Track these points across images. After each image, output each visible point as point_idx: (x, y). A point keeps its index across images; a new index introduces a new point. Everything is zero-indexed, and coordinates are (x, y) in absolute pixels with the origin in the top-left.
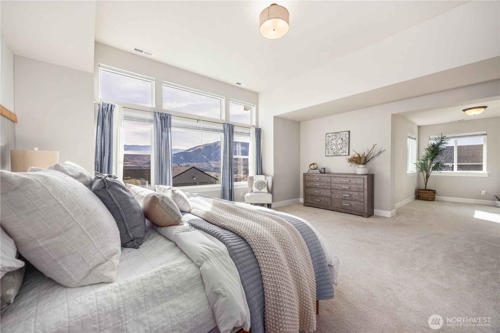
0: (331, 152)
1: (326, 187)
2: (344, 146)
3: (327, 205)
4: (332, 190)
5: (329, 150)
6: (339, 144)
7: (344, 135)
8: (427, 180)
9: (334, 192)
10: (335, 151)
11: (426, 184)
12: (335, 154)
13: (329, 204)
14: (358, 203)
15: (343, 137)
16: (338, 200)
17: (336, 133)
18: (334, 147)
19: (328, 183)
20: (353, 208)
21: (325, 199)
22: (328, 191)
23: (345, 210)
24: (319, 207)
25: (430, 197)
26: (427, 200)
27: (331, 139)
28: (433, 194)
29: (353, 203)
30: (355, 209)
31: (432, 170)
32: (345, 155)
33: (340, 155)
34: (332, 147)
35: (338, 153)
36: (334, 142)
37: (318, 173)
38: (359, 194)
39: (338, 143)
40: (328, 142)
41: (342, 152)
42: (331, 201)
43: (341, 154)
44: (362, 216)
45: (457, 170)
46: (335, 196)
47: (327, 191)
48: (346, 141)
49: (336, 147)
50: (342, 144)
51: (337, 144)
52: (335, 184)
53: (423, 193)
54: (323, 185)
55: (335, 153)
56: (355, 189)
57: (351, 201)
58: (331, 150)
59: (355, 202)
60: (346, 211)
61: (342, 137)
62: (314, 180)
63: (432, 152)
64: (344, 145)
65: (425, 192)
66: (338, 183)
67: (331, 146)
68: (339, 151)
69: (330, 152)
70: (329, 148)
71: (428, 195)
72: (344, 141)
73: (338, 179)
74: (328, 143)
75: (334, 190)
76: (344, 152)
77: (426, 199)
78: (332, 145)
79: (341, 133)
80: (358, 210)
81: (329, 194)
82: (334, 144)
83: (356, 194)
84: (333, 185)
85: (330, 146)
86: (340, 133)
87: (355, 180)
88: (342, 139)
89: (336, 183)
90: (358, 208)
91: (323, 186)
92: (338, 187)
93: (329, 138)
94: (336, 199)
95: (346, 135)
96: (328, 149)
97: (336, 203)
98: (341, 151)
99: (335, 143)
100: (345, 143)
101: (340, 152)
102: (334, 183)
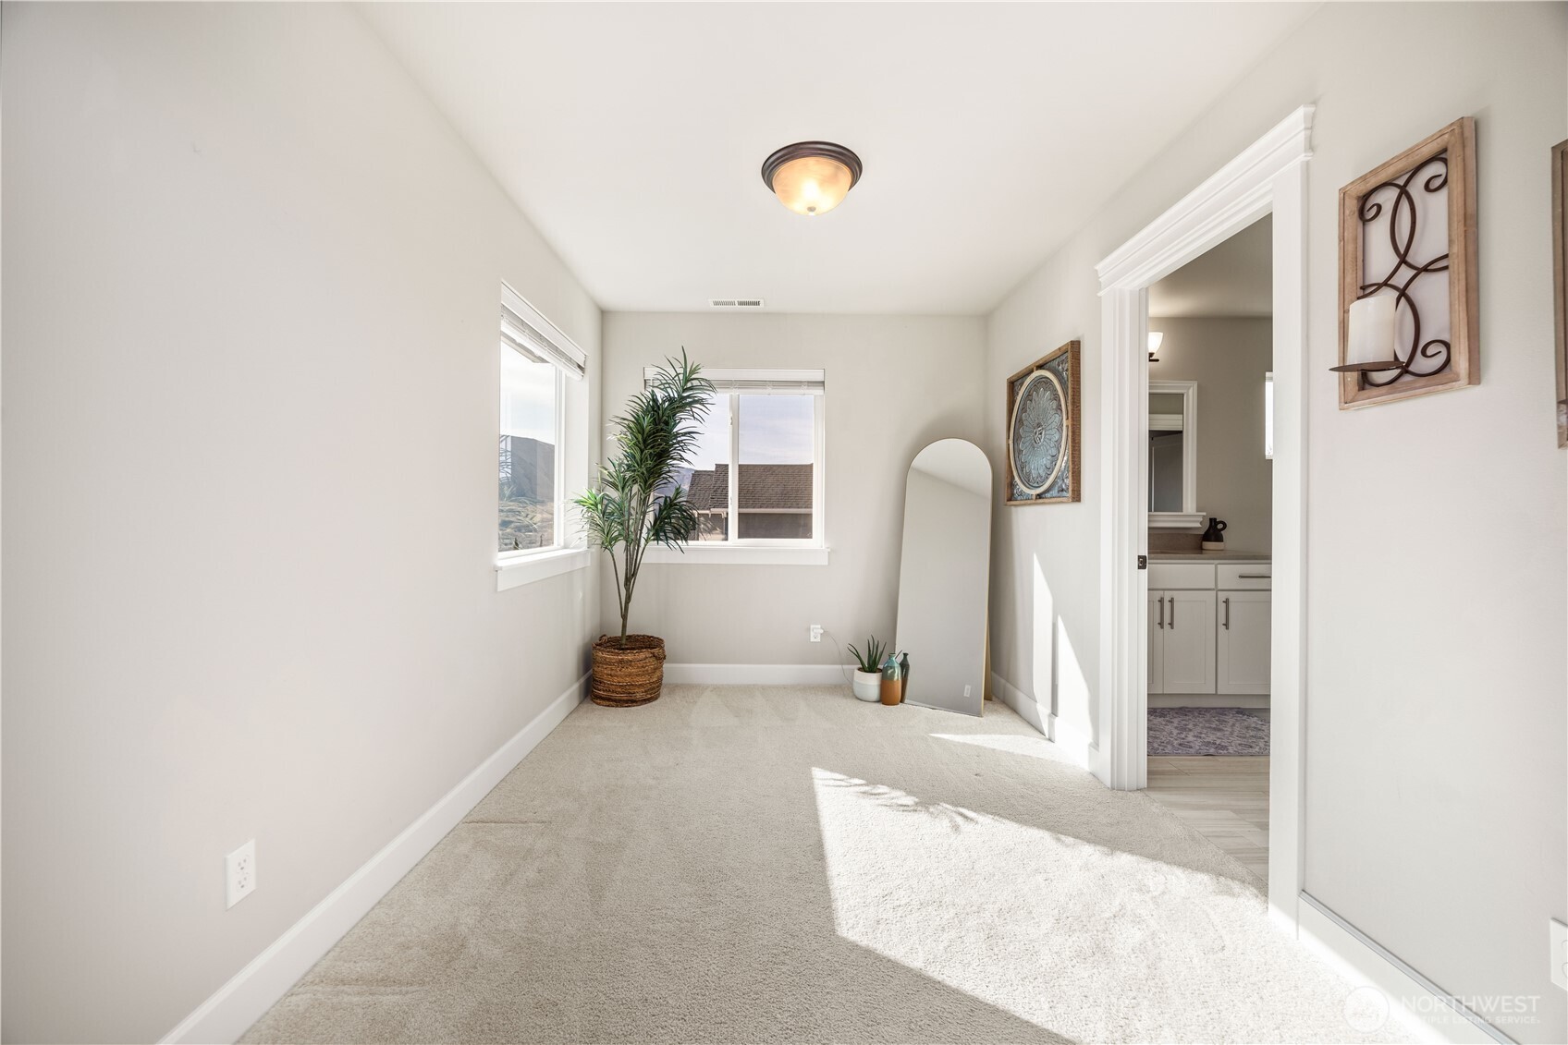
8: (627, 590)
11: (624, 617)
25: (640, 680)
26: (627, 701)
28: (652, 663)
31: (647, 541)
45: (739, 537)
53: (610, 663)
63: (645, 441)
65: (621, 661)
71: (630, 675)
77: (624, 697)
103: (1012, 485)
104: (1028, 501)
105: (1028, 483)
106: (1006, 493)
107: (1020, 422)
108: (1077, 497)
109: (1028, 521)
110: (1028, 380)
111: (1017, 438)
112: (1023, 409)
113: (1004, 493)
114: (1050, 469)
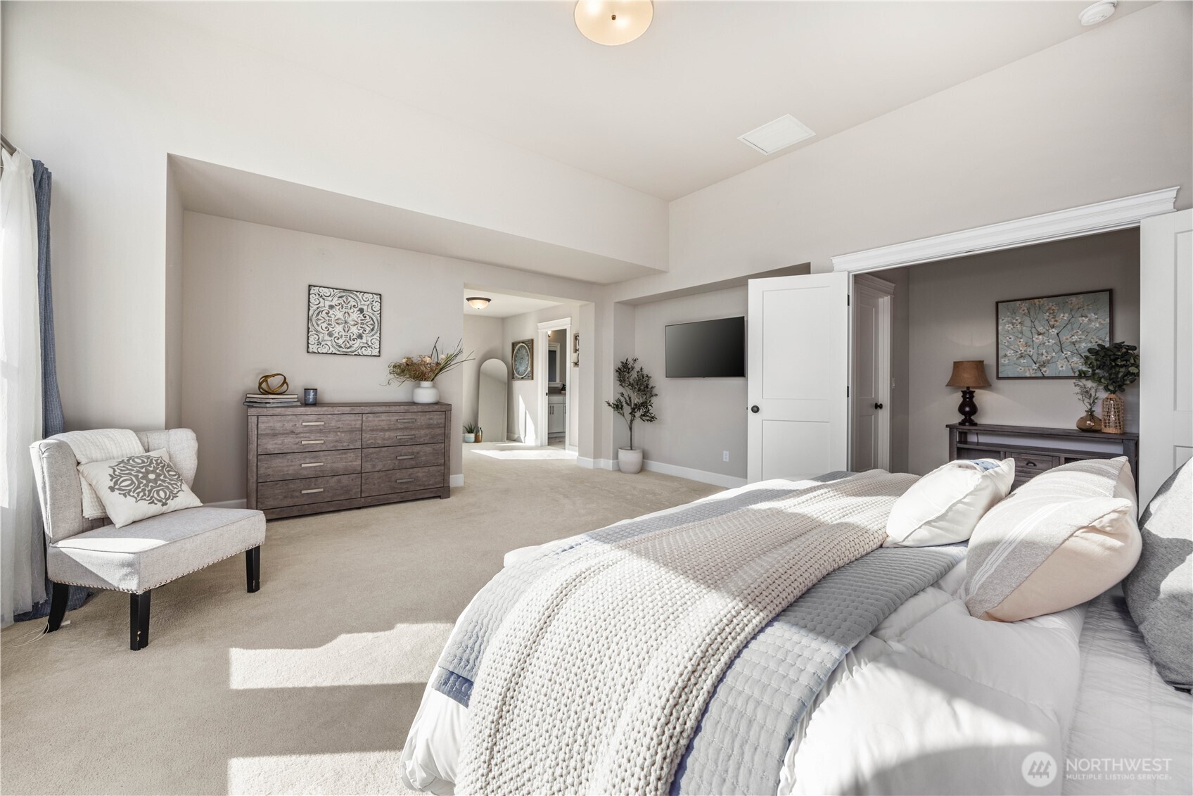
0: (329, 343)
1: (345, 444)
2: (367, 332)
3: (347, 497)
4: (365, 451)
5: (321, 336)
6: (353, 323)
7: (369, 302)
9: (371, 453)
10: (340, 341)
12: (341, 349)
13: (354, 491)
14: (432, 469)
15: (365, 308)
16: (383, 474)
17: (345, 290)
18: (339, 328)
19: (351, 431)
20: (420, 485)
21: (339, 481)
22: (351, 455)
23: (400, 494)
24: (319, 511)
27: (328, 303)
29: (420, 473)
30: (425, 486)
32: (370, 356)
33: (356, 353)
34: (331, 329)
35: (351, 347)
36: (340, 315)
37: (295, 404)
38: (434, 449)
39: (351, 319)
40: (316, 312)
41: (362, 345)
42: (360, 483)
43: (359, 351)
44: (439, 497)
46: (374, 466)
47: (349, 455)
48: (372, 319)
49: (346, 329)
50: (362, 323)
51: (346, 322)
52: (374, 433)
54: (336, 441)
55: (341, 347)
56: (426, 440)
57: (416, 470)
58: (327, 337)
59: (426, 469)
60: (402, 498)
61: (362, 307)
62: (301, 430)
64: (368, 328)
66: (383, 430)
67: (329, 324)
68: (354, 342)
69: (324, 340)
70: (319, 329)
72: (368, 317)
73: (383, 417)
74: (318, 314)
75: (371, 450)
76: (366, 345)
78: (333, 323)
79: (360, 296)
80: (432, 485)
81: (355, 463)
82: (339, 321)
83: (428, 449)
84: (368, 436)
85: (324, 325)
86: (358, 294)
87: (428, 417)
88: (361, 311)
89: (377, 430)
90: (431, 482)
91: (336, 444)
92: (384, 439)
93: (321, 299)
94: (375, 474)
95: (374, 303)
96: (317, 331)
97: (374, 484)
98: (358, 343)
99: (342, 317)
100: (371, 325)
101: (356, 345)
102: (372, 430)
103: (513, 374)
104: (519, 379)
105: (518, 374)
106: (512, 376)
107: (516, 356)
108: (532, 379)
109: (518, 385)
110: (519, 345)
111: (515, 361)
112: (517, 352)
113: (511, 378)
114: (525, 371)
